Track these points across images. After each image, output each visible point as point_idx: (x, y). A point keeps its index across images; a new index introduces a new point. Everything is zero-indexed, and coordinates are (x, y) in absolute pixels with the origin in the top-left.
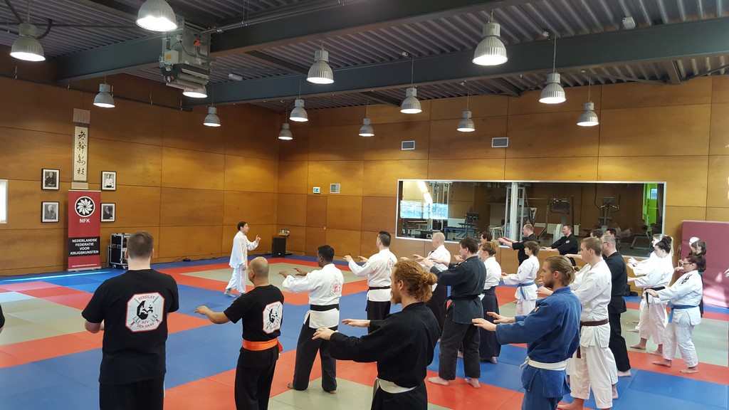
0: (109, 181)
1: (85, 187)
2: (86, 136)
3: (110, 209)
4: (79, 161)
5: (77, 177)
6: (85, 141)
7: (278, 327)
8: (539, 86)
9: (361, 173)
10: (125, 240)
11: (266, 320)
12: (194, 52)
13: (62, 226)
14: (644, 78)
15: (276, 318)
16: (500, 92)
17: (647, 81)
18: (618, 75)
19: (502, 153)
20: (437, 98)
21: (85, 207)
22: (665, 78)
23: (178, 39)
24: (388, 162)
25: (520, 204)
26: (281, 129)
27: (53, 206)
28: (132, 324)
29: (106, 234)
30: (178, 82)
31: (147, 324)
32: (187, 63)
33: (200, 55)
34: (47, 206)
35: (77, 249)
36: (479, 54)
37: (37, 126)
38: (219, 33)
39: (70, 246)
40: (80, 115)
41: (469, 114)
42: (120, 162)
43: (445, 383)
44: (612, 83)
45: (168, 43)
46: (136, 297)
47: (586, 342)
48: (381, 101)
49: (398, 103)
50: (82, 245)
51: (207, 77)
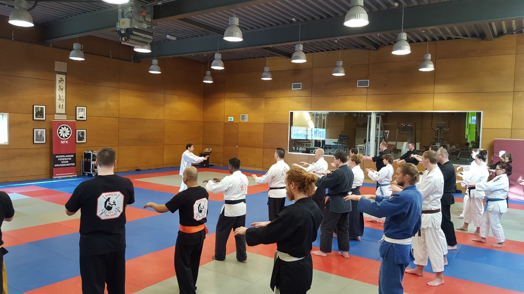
0: (81, 113)
1: (64, 118)
2: (65, 81)
3: (83, 133)
4: (60, 99)
5: (58, 110)
6: (63, 85)
7: (205, 216)
8: (391, 42)
9: (263, 106)
10: (94, 156)
11: (196, 211)
12: (141, 19)
13: (48, 145)
14: (467, 36)
15: (203, 210)
16: (363, 47)
17: (469, 38)
18: (448, 34)
19: (365, 91)
20: (317, 52)
21: (64, 132)
22: (482, 36)
23: (130, 10)
24: (282, 99)
25: (377, 128)
26: (205, 75)
27: (42, 132)
28: (101, 214)
29: (80, 151)
30: (130, 41)
31: (112, 214)
32: (136, 27)
33: (146, 21)
34: (37, 132)
35: (60, 162)
36: (349, 19)
37: (29, 74)
38: (160, 5)
39: (54, 161)
40: (60, 66)
41: (341, 63)
42: (89, 100)
43: (324, 255)
44: (444, 40)
45: (123, 13)
46: (104, 195)
47: (425, 225)
48: (276, 54)
49: (289, 56)
50: (63, 159)
51: (151, 37)
